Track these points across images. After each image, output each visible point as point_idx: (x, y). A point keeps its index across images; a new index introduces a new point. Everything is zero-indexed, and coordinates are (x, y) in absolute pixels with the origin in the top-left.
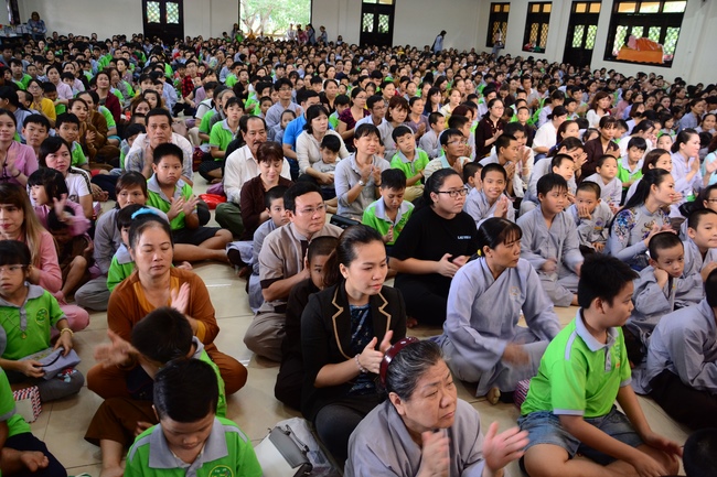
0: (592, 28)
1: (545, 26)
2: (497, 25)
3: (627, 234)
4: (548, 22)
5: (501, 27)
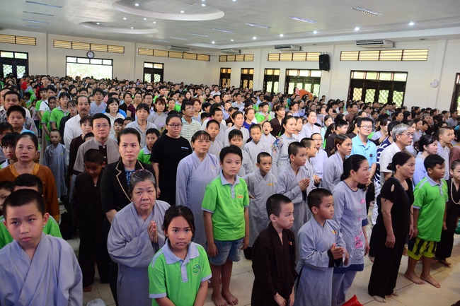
0: (276, 83)
1: (251, 81)
2: (224, 80)
3: (278, 151)
4: (252, 80)
5: (227, 81)
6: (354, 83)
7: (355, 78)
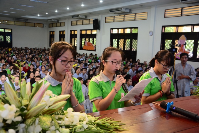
1: (64, 39)
5: (53, 39)
6: (113, 36)
7: (113, 33)
